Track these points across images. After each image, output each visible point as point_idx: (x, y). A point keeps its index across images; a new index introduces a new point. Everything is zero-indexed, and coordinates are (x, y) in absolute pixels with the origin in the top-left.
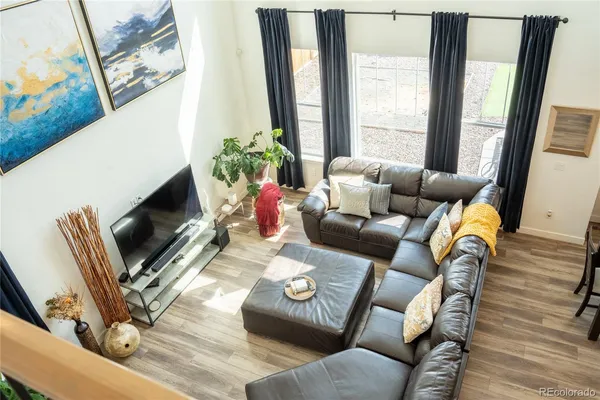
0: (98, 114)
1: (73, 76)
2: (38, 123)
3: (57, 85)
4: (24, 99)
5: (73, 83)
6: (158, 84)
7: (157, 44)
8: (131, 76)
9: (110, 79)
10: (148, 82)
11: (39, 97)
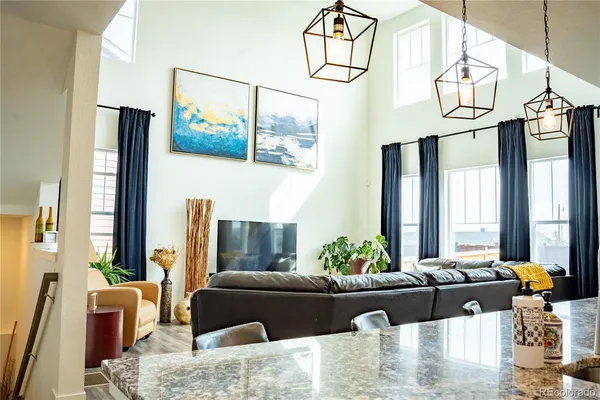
0: (243, 157)
1: (236, 126)
2: (204, 137)
3: (224, 125)
4: (202, 121)
5: (234, 129)
6: (292, 165)
7: (300, 141)
8: (274, 148)
9: (258, 141)
10: (285, 159)
11: (211, 125)
